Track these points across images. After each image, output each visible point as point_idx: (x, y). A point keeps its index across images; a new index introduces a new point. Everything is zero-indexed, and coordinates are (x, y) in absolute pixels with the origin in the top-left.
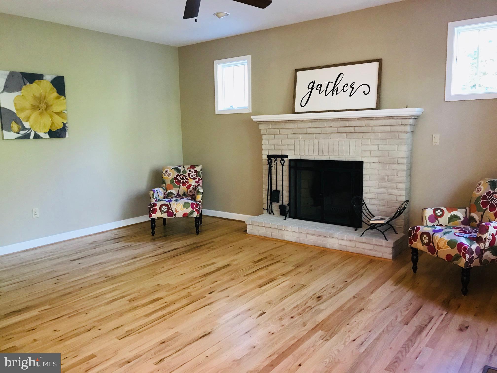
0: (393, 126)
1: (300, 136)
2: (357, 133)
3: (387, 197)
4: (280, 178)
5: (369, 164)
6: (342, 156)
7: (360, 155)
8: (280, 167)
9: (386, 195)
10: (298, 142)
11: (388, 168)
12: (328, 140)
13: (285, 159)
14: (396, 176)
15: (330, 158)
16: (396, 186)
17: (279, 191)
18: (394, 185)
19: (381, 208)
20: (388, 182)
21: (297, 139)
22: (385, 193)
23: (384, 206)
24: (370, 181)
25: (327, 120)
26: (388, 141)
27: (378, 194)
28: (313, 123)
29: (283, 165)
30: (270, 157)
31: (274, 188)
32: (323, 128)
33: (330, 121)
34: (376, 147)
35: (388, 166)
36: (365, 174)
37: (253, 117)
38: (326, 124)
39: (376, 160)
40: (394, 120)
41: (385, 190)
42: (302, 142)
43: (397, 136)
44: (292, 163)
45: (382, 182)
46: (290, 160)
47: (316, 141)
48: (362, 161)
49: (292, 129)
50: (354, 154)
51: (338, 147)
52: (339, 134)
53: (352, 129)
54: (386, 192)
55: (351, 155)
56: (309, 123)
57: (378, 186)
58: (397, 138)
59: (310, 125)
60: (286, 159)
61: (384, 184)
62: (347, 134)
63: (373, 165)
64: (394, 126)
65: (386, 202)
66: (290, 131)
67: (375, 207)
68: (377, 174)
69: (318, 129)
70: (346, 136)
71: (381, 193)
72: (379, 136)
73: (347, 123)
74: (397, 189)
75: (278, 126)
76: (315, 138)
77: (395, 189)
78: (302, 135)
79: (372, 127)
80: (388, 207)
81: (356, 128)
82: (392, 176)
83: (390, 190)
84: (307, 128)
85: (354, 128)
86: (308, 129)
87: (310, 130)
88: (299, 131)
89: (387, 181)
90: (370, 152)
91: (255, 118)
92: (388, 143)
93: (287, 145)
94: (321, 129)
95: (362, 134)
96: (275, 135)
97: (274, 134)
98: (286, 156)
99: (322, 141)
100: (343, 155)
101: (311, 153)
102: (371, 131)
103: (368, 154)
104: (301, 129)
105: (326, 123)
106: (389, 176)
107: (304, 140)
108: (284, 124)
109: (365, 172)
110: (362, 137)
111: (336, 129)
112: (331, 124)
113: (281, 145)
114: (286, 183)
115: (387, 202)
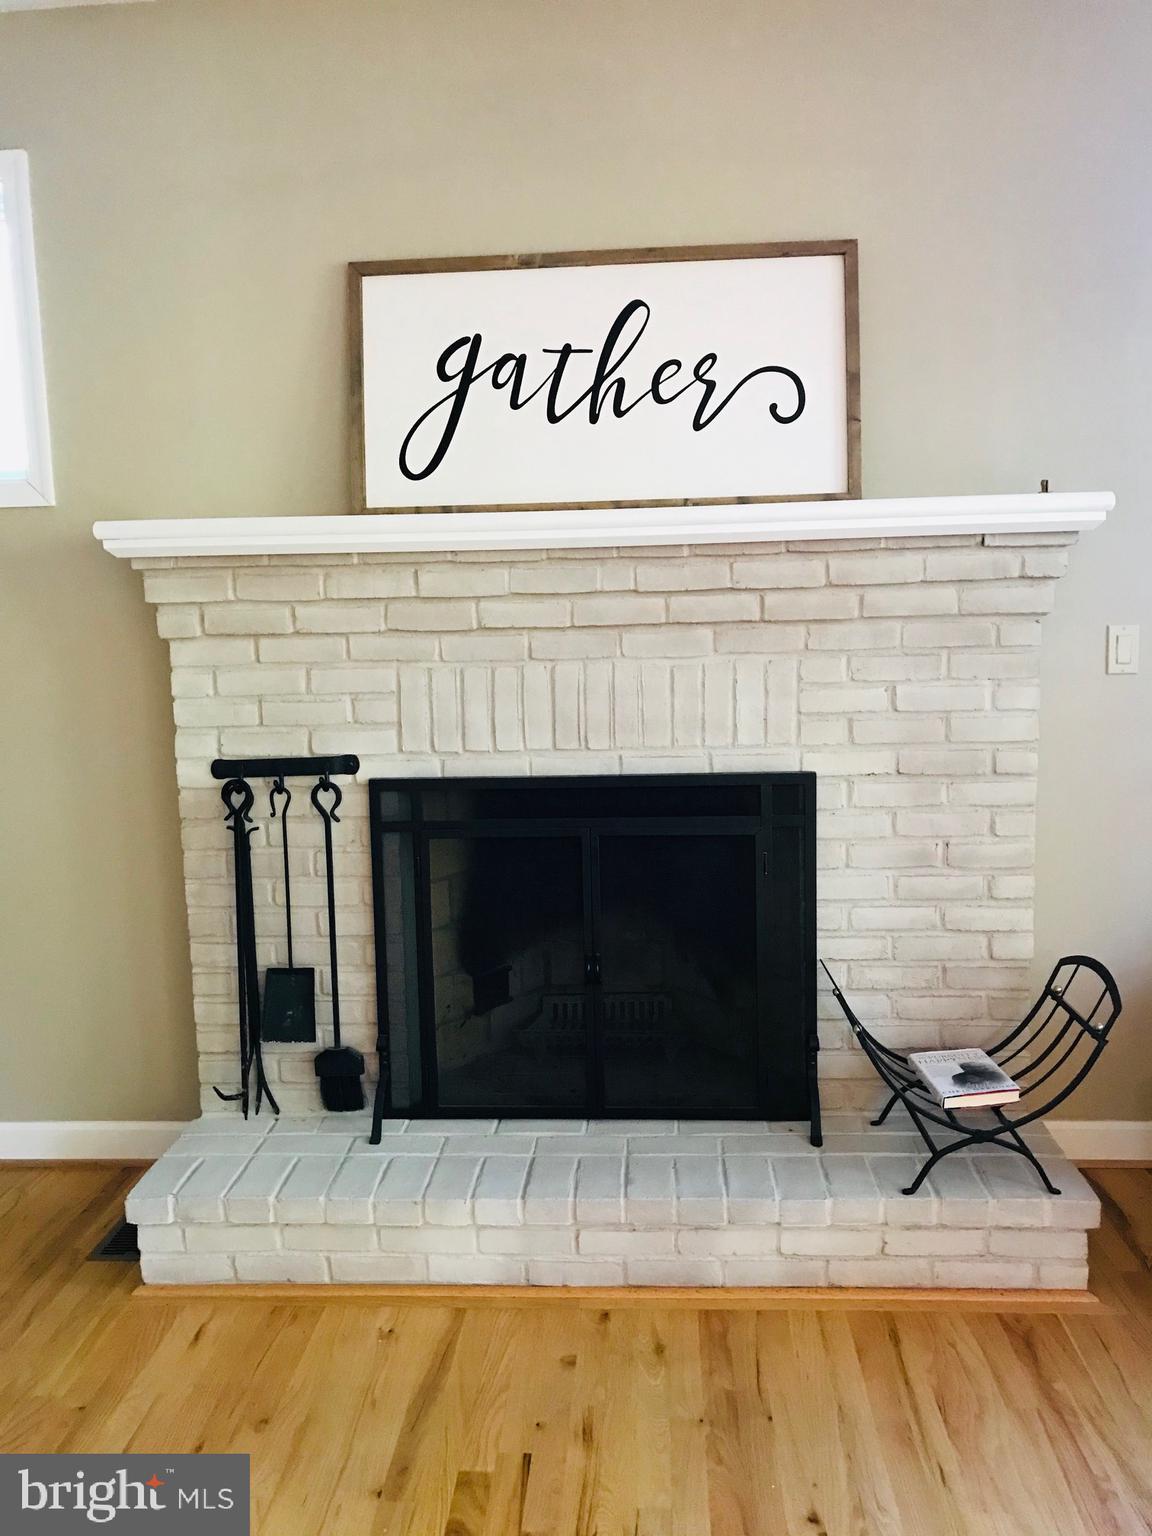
0: (975, 585)
1: (432, 644)
2: (776, 622)
3: (945, 945)
4: (309, 893)
5: (844, 786)
6: (696, 746)
7: (793, 740)
8: (306, 832)
9: (941, 934)
10: (424, 680)
11: (943, 798)
12: (607, 666)
13: (339, 780)
14: (988, 839)
15: (621, 764)
16: (990, 889)
17: (310, 972)
18: (979, 881)
19: (913, 1004)
20: (946, 871)
21: (417, 661)
22: (934, 927)
23: (927, 991)
24: (848, 871)
25: (606, 554)
26: (944, 659)
27: (896, 935)
28: (520, 571)
29: (328, 818)
30: (232, 773)
31: (269, 955)
32: (580, 602)
33: (627, 562)
34: (878, 697)
35: (944, 787)
36: (823, 839)
37: (100, 530)
38: (601, 577)
39: (883, 762)
40: (983, 555)
41: (929, 914)
42: (445, 682)
43: (993, 634)
44: (391, 803)
45: (913, 872)
46: (377, 788)
47: (538, 675)
48: (807, 768)
49: (381, 606)
50: (762, 735)
51: (668, 701)
52: (675, 633)
53: (750, 605)
54: (939, 923)
55: (743, 739)
56: (496, 571)
57: (895, 891)
58: (990, 645)
59: (501, 580)
60: (349, 778)
61: (926, 884)
62: (718, 629)
63: (866, 791)
64: (984, 585)
65: (940, 974)
66: (371, 618)
67: (881, 1003)
68: (888, 831)
69: (553, 602)
70: (715, 640)
71: (911, 930)
72: (898, 635)
73: (721, 573)
74: (993, 903)
75: (280, 588)
76: (531, 657)
77: (985, 902)
78: (446, 639)
79: (860, 591)
80: (951, 992)
81: (771, 599)
82: (966, 836)
83: (957, 913)
84: (478, 599)
85: (762, 598)
86: (483, 604)
87: (497, 613)
88: (430, 616)
89: (939, 863)
90: (850, 721)
91: (121, 538)
92: (944, 670)
93: (347, 699)
94: (566, 603)
95: (802, 629)
96: (264, 643)
97: (256, 636)
98: (350, 764)
99: (570, 672)
100: (698, 742)
101: (510, 740)
102: (856, 614)
103: (837, 731)
104: (443, 606)
105: (599, 570)
106: (952, 841)
107: (458, 666)
108: (327, 576)
109: (824, 826)
110: (802, 646)
111: (660, 601)
112: (625, 576)
113: (307, 698)
114: (355, 921)
115: (945, 970)
